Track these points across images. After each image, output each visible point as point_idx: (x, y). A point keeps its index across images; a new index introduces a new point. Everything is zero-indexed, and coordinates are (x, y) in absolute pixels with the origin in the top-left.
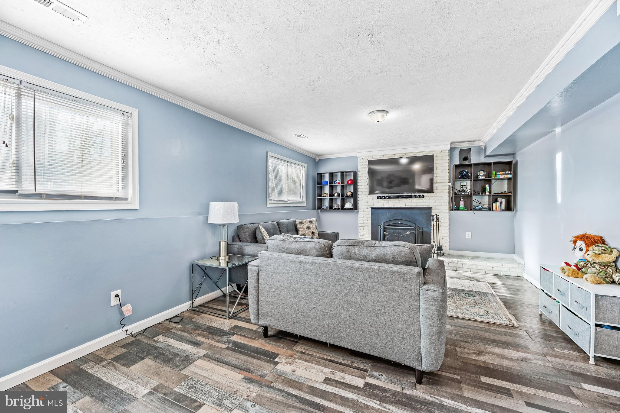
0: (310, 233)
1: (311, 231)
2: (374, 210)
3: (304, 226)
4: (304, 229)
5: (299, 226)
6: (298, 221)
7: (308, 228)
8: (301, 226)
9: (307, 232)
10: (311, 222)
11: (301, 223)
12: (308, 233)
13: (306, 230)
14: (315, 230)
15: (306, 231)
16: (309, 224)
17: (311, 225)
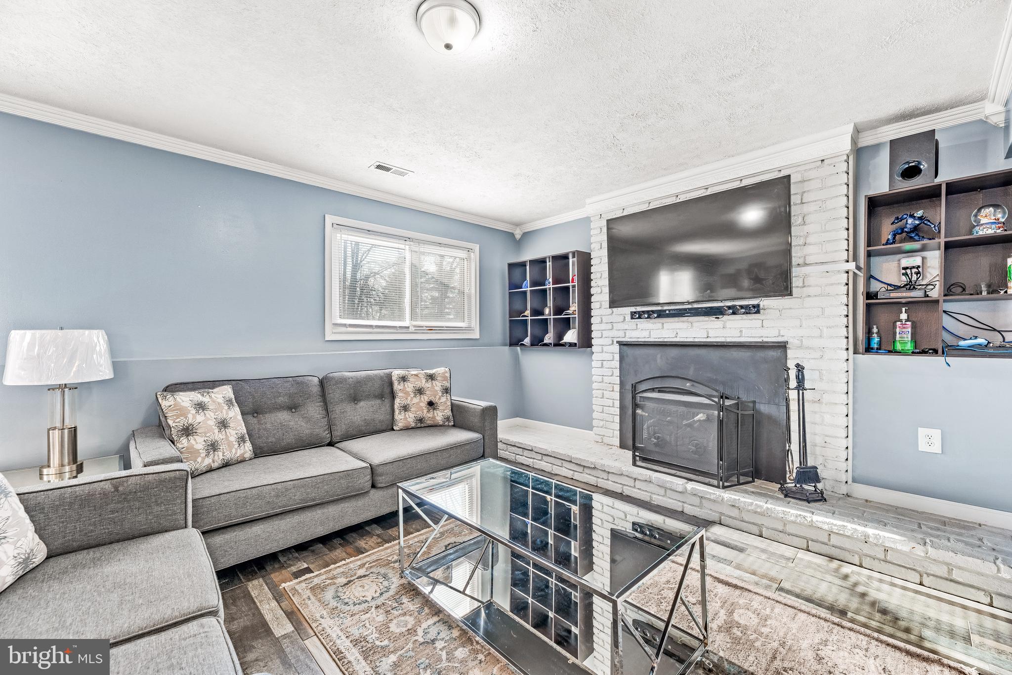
0: (423, 405)
1: (426, 399)
2: (625, 348)
3: (409, 387)
4: (407, 393)
5: (397, 387)
6: (396, 373)
7: (420, 391)
8: (401, 387)
9: (416, 400)
10: (431, 377)
11: (404, 379)
12: (418, 403)
13: (412, 396)
14: (438, 397)
15: (411, 400)
16: (423, 383)
17: (429, 385)
